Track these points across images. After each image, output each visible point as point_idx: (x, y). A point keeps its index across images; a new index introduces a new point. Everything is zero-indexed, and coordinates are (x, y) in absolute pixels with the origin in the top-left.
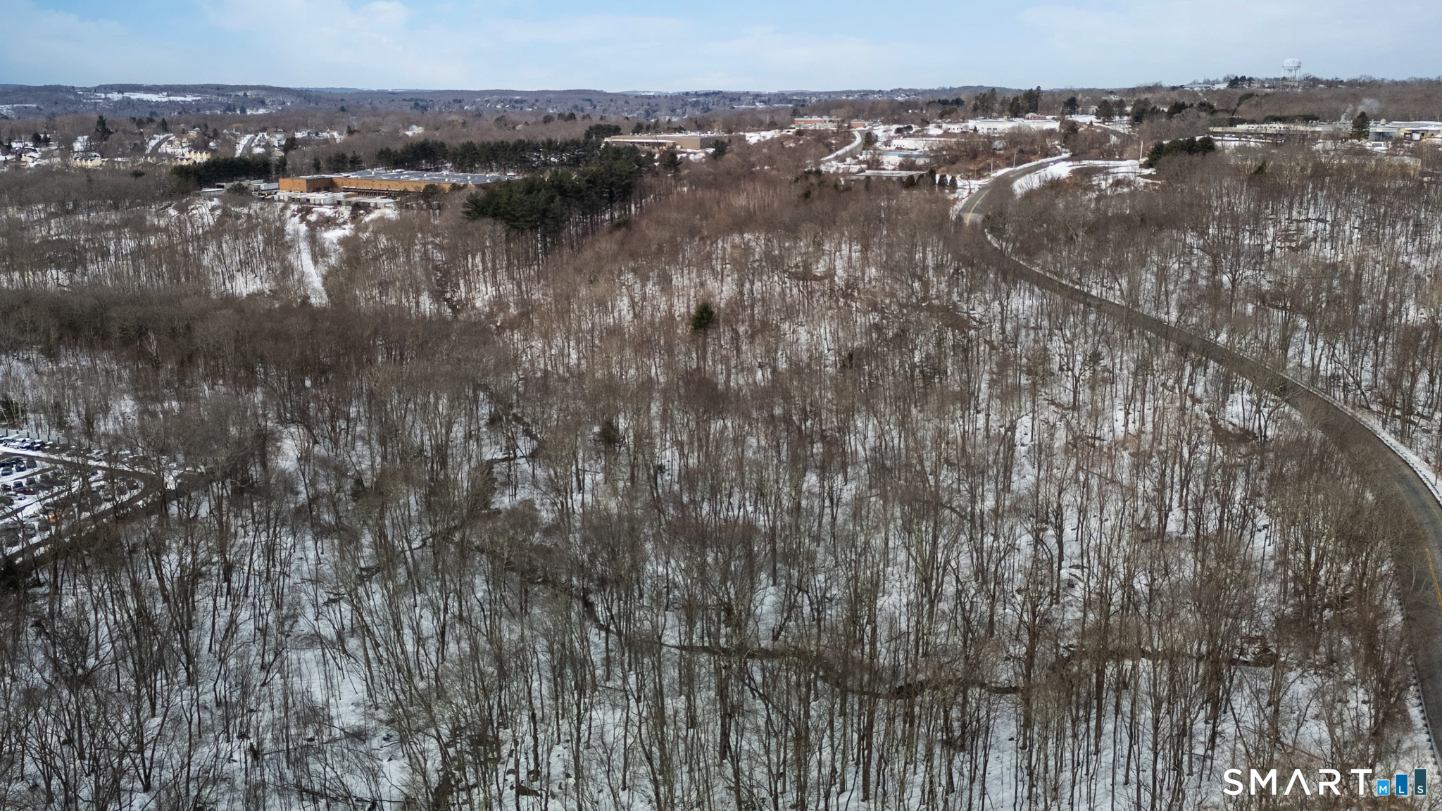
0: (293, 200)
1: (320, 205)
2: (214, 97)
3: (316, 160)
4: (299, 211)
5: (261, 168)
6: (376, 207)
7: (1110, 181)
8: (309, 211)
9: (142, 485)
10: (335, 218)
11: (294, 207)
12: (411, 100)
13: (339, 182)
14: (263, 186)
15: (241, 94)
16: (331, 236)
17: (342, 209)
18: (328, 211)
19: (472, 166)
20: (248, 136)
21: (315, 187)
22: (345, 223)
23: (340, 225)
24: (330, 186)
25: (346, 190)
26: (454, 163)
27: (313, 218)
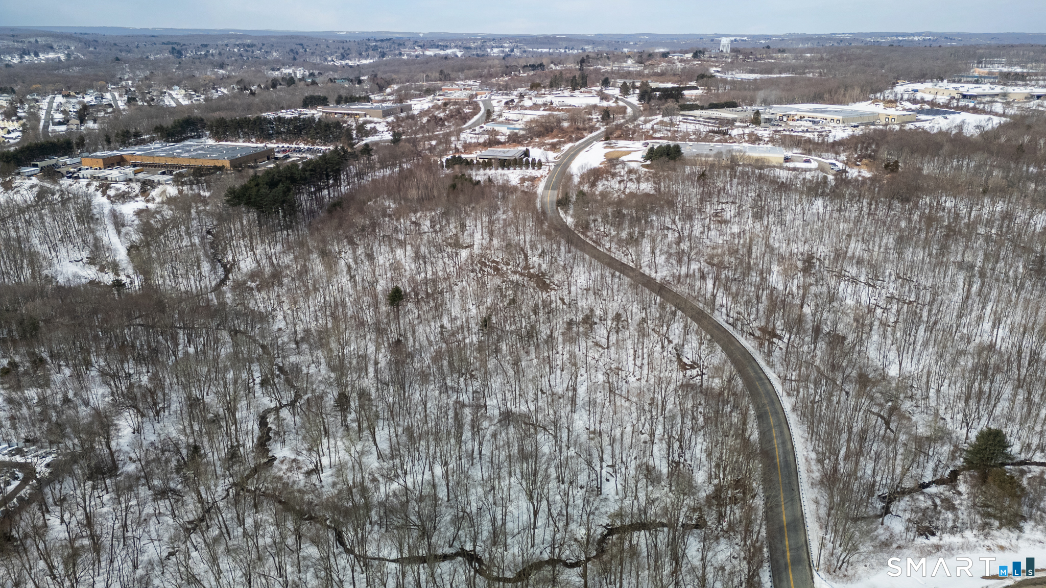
0: (94, 178)
1: (116, 182)
2: (11, 43)
3: (107, 136)
4: (101, 186)
5: (64, 147)
6: (159, 183)
7: (626, 169)
8: (108, 187)
9: (21, 475)
10: (129, 193)
11: (96, 183)
12: (168, 43)
13: (128, 158)
14: (68, 161)
15: (33, 40)
16: (128, 210)
17: (133, 185)
18: (123, 187)
19: (224, 133)
20: (48, 99)
21: (110, 163)
22: (137, 196)
23: (133, 198)
24: (120, 162)
25: (135, 165)
26: (212, 131)
27: (112, 192)
